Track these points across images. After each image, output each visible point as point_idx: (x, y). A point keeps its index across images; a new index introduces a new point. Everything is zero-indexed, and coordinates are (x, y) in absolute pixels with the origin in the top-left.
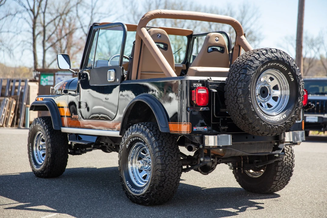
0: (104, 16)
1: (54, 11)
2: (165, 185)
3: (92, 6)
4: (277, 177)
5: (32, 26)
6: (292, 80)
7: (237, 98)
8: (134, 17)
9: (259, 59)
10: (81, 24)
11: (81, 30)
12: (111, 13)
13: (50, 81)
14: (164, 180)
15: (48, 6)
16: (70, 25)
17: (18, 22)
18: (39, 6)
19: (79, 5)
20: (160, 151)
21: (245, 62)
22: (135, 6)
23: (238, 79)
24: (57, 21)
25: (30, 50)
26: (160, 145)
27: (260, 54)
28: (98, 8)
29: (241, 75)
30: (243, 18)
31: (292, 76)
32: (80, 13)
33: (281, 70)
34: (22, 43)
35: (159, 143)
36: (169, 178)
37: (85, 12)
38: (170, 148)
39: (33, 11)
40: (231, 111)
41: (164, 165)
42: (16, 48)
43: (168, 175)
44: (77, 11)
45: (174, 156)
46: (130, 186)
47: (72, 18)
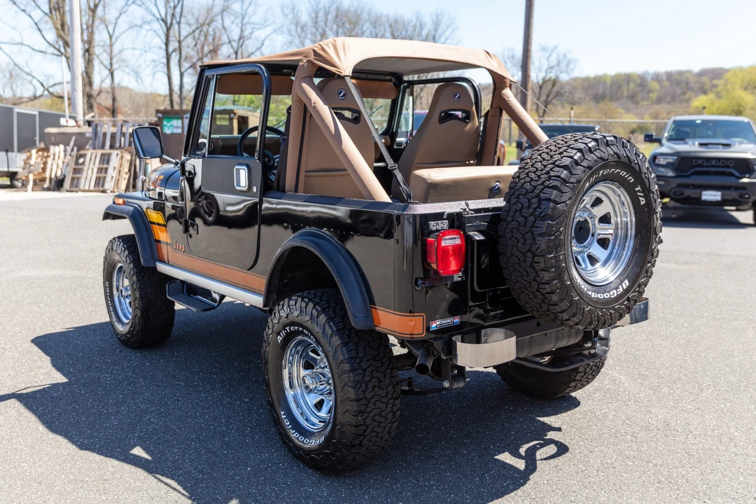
0: (258, 26)
1: (192, 21)
2: (365, 442)
3: (242, 14)
4: (579, 375)
5: (165, 41)
6: (642, 203)
7: (534, 256)
8: (296, 29)
9: (583, 164)
10: (228, 38)
11: (229, 45)
12: (267, 23)
13: (177, 127)
14: (364, 433)
15: (184, 13)
16: (214, 39)
17: (146, 36)
18: (173, 15)
19: (225, 13)
20: (352, 370)
21: (551, 170)
22: (297, 14)
23: (537, 213)
24: (197, 34)
25: (164, 72)
26: (353, 356)
27: (584, 151)
28: (250, 18)
29: (544, 202)
30: (436, 30)
31: (642, 194)
32: (227, 22)
33: (623, 183)
34: (153, 63)
35: (351, 350)
36: (374, 427)
37: (233, 22)
38: (374, 359)
39: (165, 21)
40: (515, 281)
41: (363, 400)
42: (144, 70)
43: (372, 422)
44: (223, 20)
45: (385, 377)
46: (288, 423)
47: (216, 30)
